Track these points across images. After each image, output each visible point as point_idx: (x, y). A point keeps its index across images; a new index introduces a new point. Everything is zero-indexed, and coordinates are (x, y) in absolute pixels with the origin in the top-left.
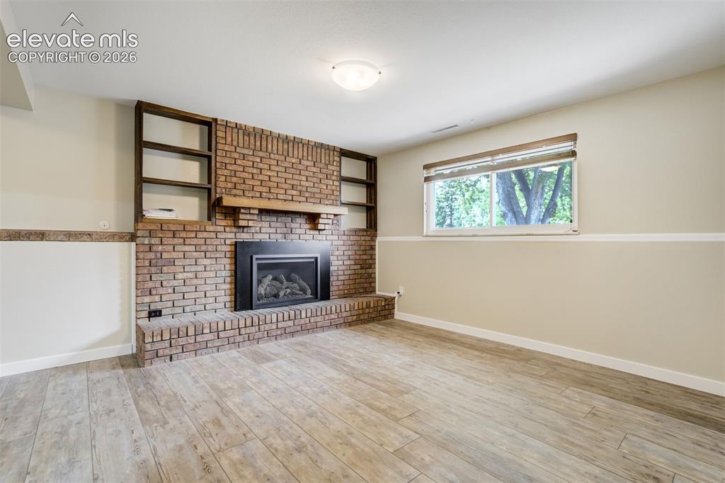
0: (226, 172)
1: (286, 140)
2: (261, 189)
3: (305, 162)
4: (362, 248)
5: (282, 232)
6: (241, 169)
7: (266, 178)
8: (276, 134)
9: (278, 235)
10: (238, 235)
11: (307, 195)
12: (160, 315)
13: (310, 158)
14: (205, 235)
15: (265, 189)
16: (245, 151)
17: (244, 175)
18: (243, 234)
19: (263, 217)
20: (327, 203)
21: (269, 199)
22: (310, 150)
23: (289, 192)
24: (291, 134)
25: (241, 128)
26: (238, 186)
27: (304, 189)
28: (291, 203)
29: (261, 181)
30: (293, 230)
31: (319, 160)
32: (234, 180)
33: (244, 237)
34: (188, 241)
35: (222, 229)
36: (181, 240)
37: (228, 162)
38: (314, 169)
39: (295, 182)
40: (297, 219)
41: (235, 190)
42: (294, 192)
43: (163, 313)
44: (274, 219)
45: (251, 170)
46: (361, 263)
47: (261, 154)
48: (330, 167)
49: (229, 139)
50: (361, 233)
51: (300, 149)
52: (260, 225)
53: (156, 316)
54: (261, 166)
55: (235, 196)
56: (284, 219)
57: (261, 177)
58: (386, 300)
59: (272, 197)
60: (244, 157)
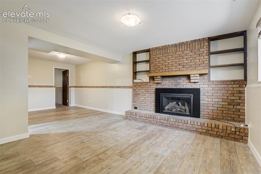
0: (153, 65)
1: (176, 45)
2: (165, 68)
3: (186, 52)
4: (229, 92)
5: (174, 84)
6: (158, 63)
7: (167, 64)
8: (171, 45)
9: (173, 86)
10: (157, 86)
11: (187, 66)
12: (137, 109)
13: (188, 49)
14: (147, 86)
15: (167, 68)
16: (159, 56)
17: (159, 64)
18: (159, 86)
19: (166, 79)
20: (200, 68)
21: (169, 71)
22: (188, 45)
23: (178, 67)
24: (177, 42)
25: (157, 48)
26: (157, 69)
27: (185, 64)
28: (179, 71)
29: (165, 65)
30: (180, 83)
31: (193, 48)
32: (156, 67)
33: (159, 87)
34: (143, 88)
35: (152, 84)
36: (141, 88)
37: (154, 61)
38: (191, 54)
39: (181, 62)
40: (182, 78)
41: (156, 71)
42: (180, 67)
43: (137, 108)
44: (171, 79)
45: (161, 62)
46: (229, 101)
47: (165, 55)
48: (201, 50)
49: (154, 53)
50: (229, 83)
51: (183, 47)
52: (165, 82)
53: (136, 109)
54: (165, 59)
55: (156, 72)
56: (175, 78)
57: (165, 64)
58: (236, 127)
59: (170, 71)
60: (159, 58)
